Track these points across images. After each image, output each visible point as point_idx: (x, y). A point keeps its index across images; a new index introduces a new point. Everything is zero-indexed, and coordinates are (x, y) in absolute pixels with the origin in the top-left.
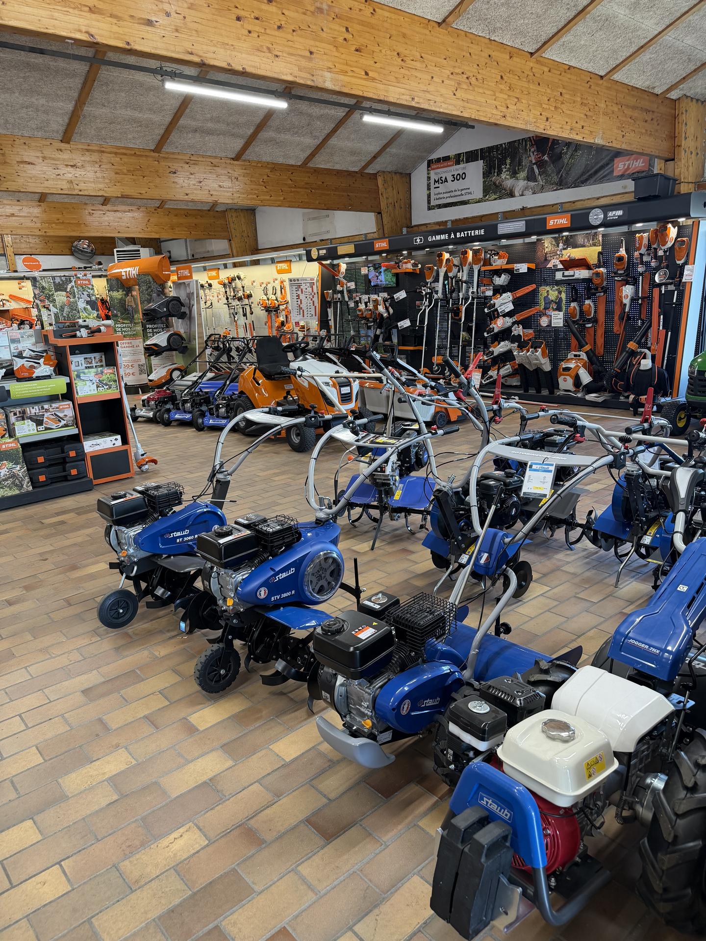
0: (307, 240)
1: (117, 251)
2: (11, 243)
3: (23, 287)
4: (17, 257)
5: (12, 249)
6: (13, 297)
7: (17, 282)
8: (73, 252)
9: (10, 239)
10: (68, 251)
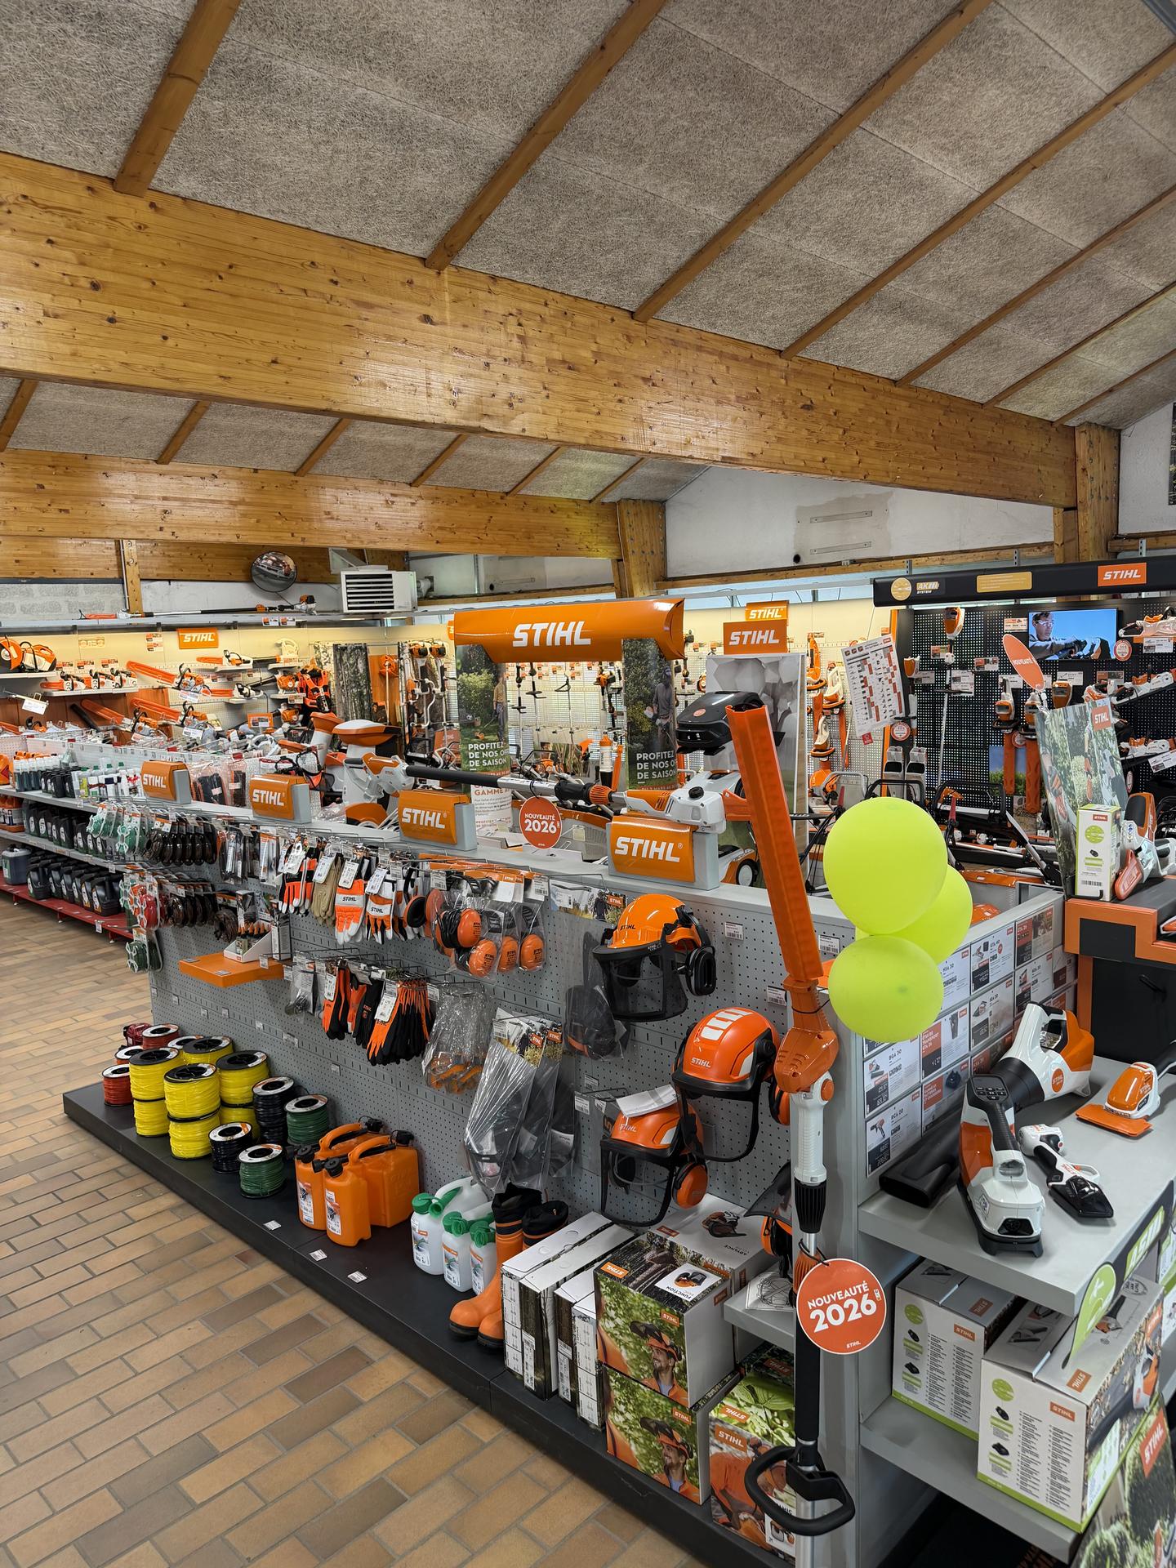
0: (804, 561)
1: (348, 577)
2: (135, 557)
3: (156, 645)
4: (145, 584)
5: (136, 569)
6: (135, 668)
7: (144, 634)
8: (250, 575)
9: (134, 548)
10: (240, 574)
